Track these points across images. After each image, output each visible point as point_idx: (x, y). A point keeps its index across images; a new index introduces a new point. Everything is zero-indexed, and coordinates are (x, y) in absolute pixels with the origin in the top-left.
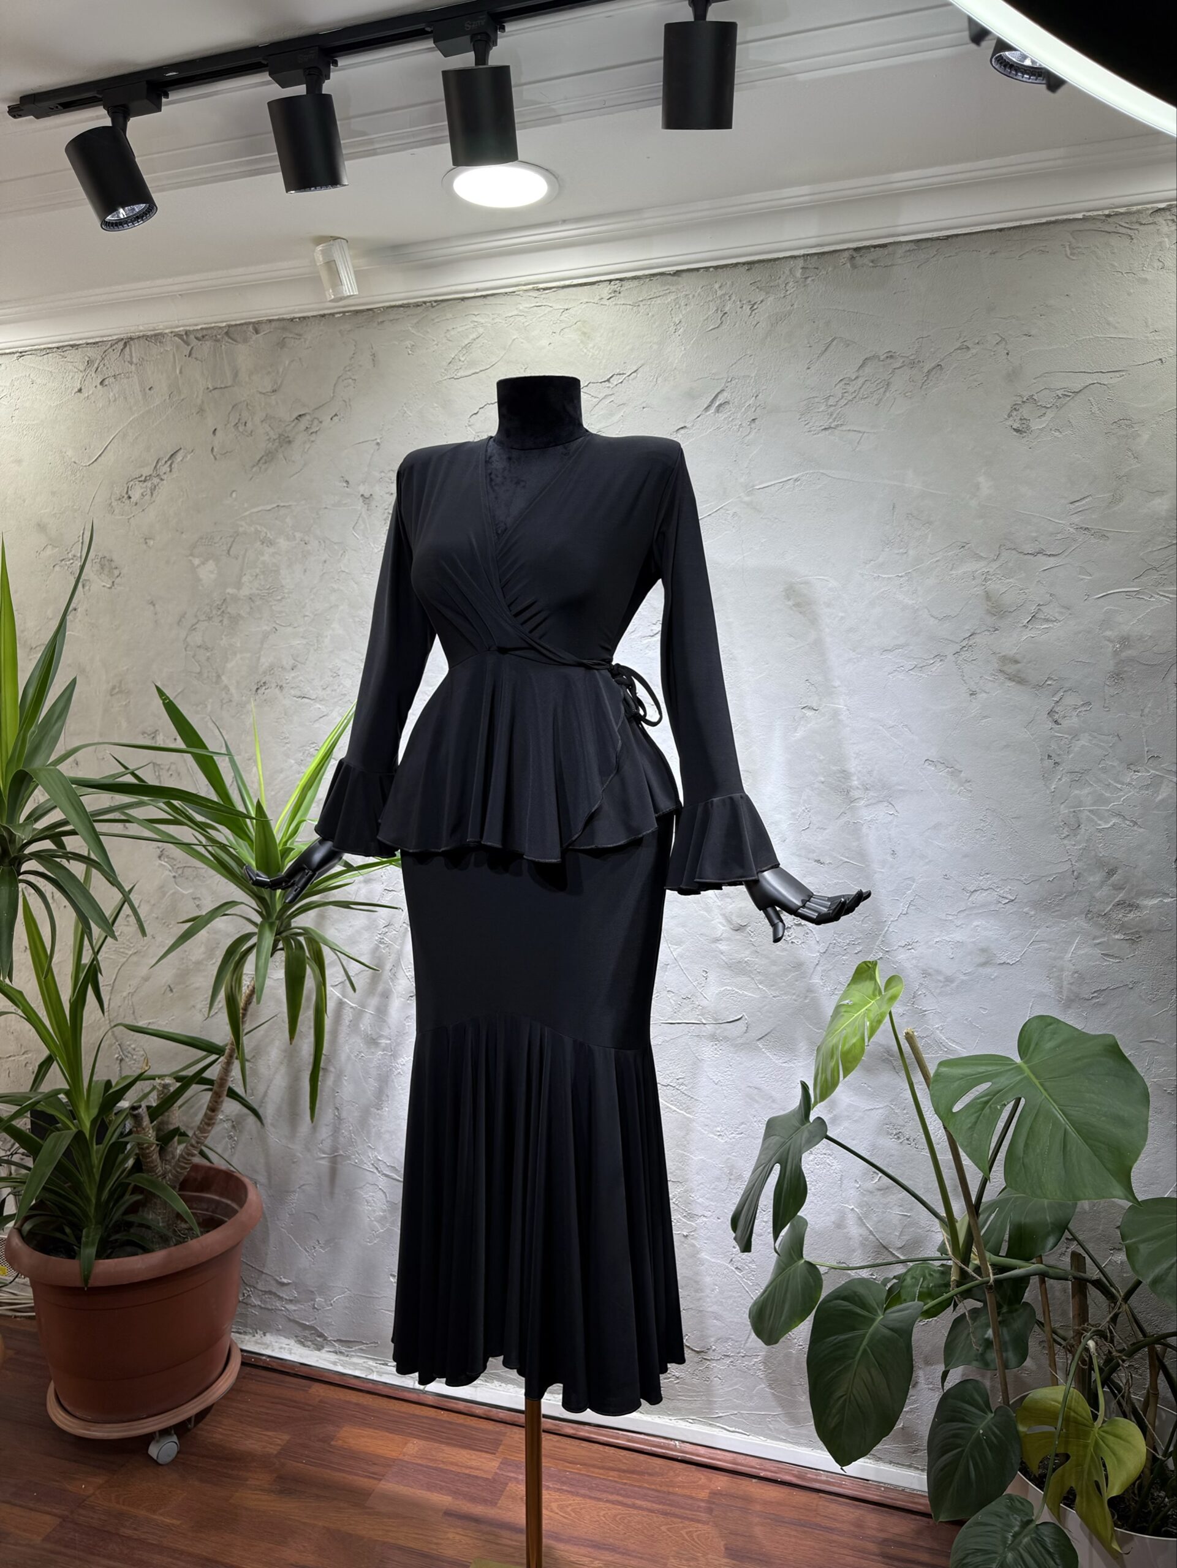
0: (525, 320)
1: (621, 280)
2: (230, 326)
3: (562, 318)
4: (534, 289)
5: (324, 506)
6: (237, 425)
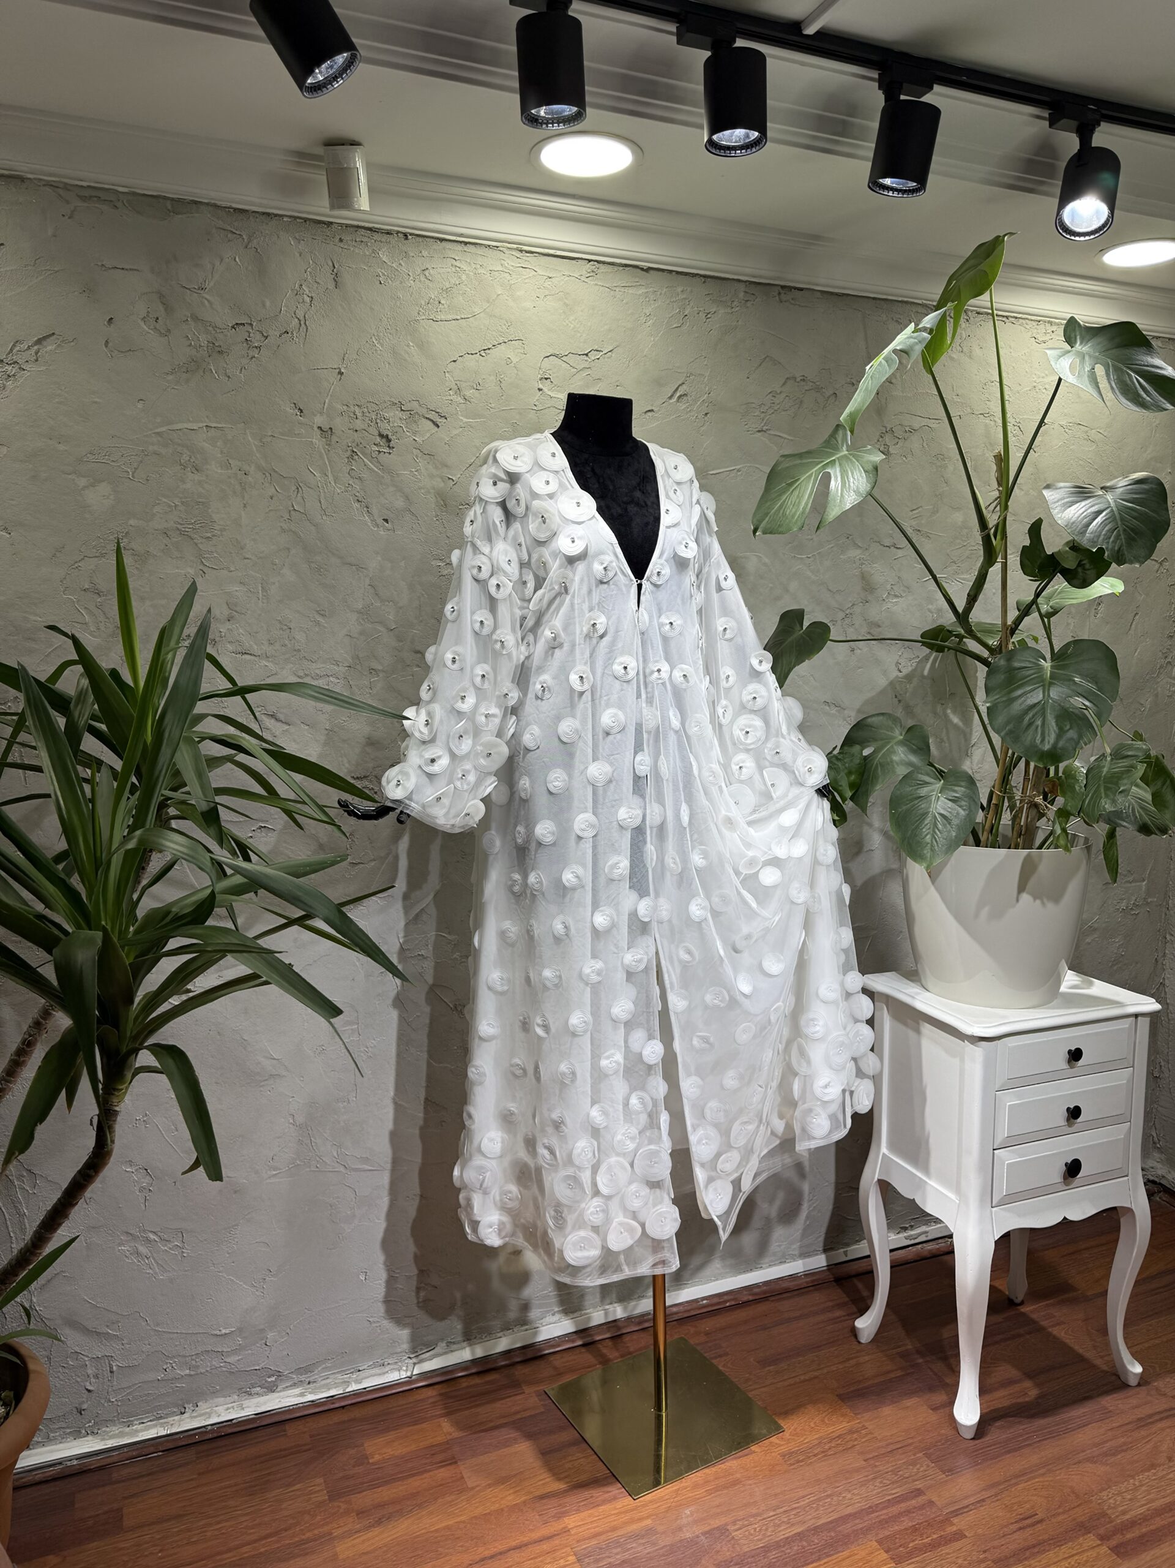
0: (509, 278)
1: (598, 262)
2: (134, 194)
3: (546, 284)
4: (517, 249)
5: (270, 434)
6: (143, 319)
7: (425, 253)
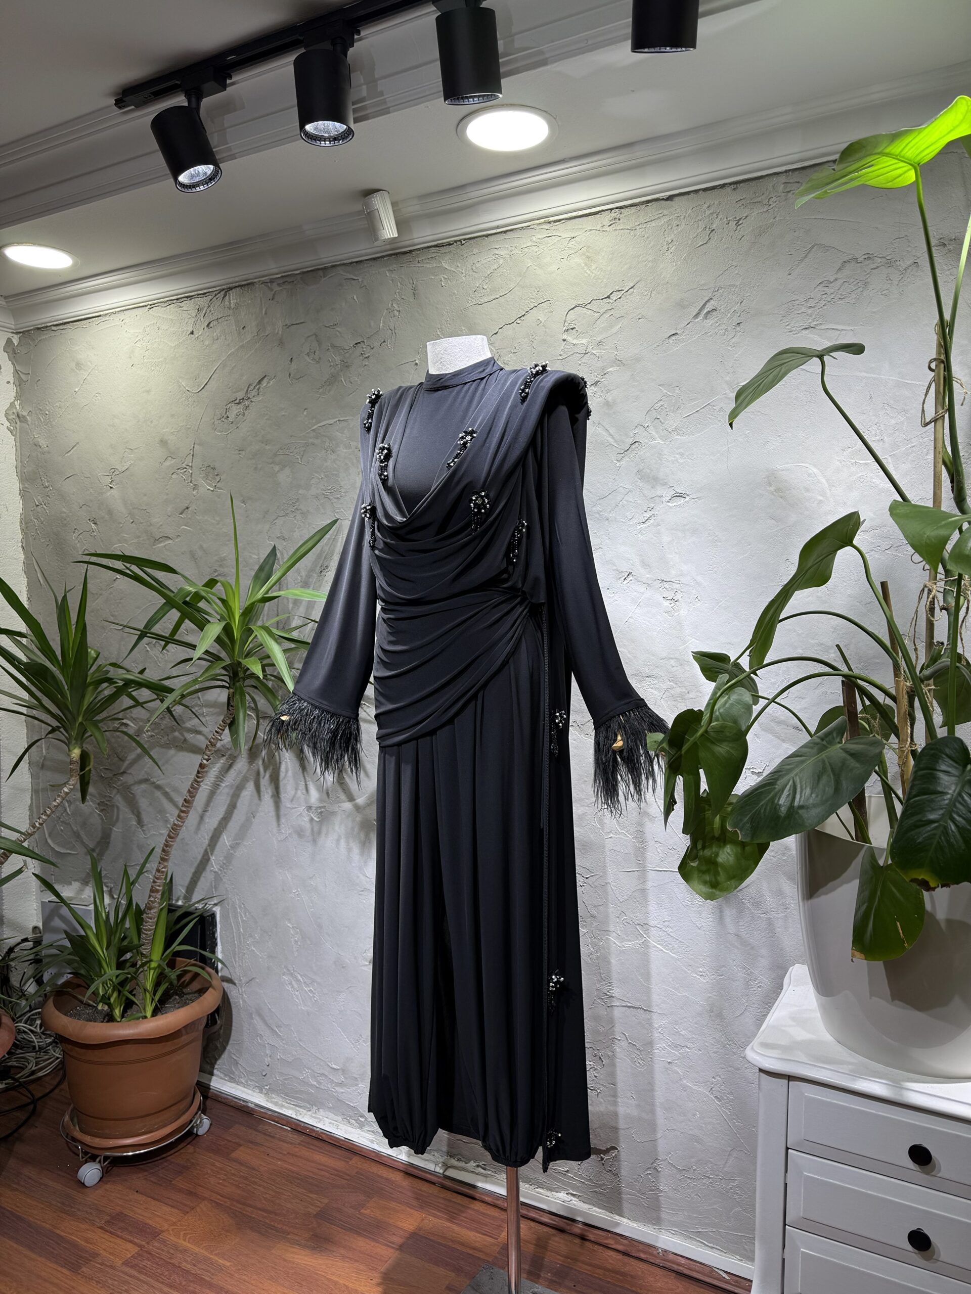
0: (537, 250)
1: (620, 208)
2: (304, 272)
3: (569, 245)
4: (545, 222)
6: (308, 354)
7: (475, 251)
